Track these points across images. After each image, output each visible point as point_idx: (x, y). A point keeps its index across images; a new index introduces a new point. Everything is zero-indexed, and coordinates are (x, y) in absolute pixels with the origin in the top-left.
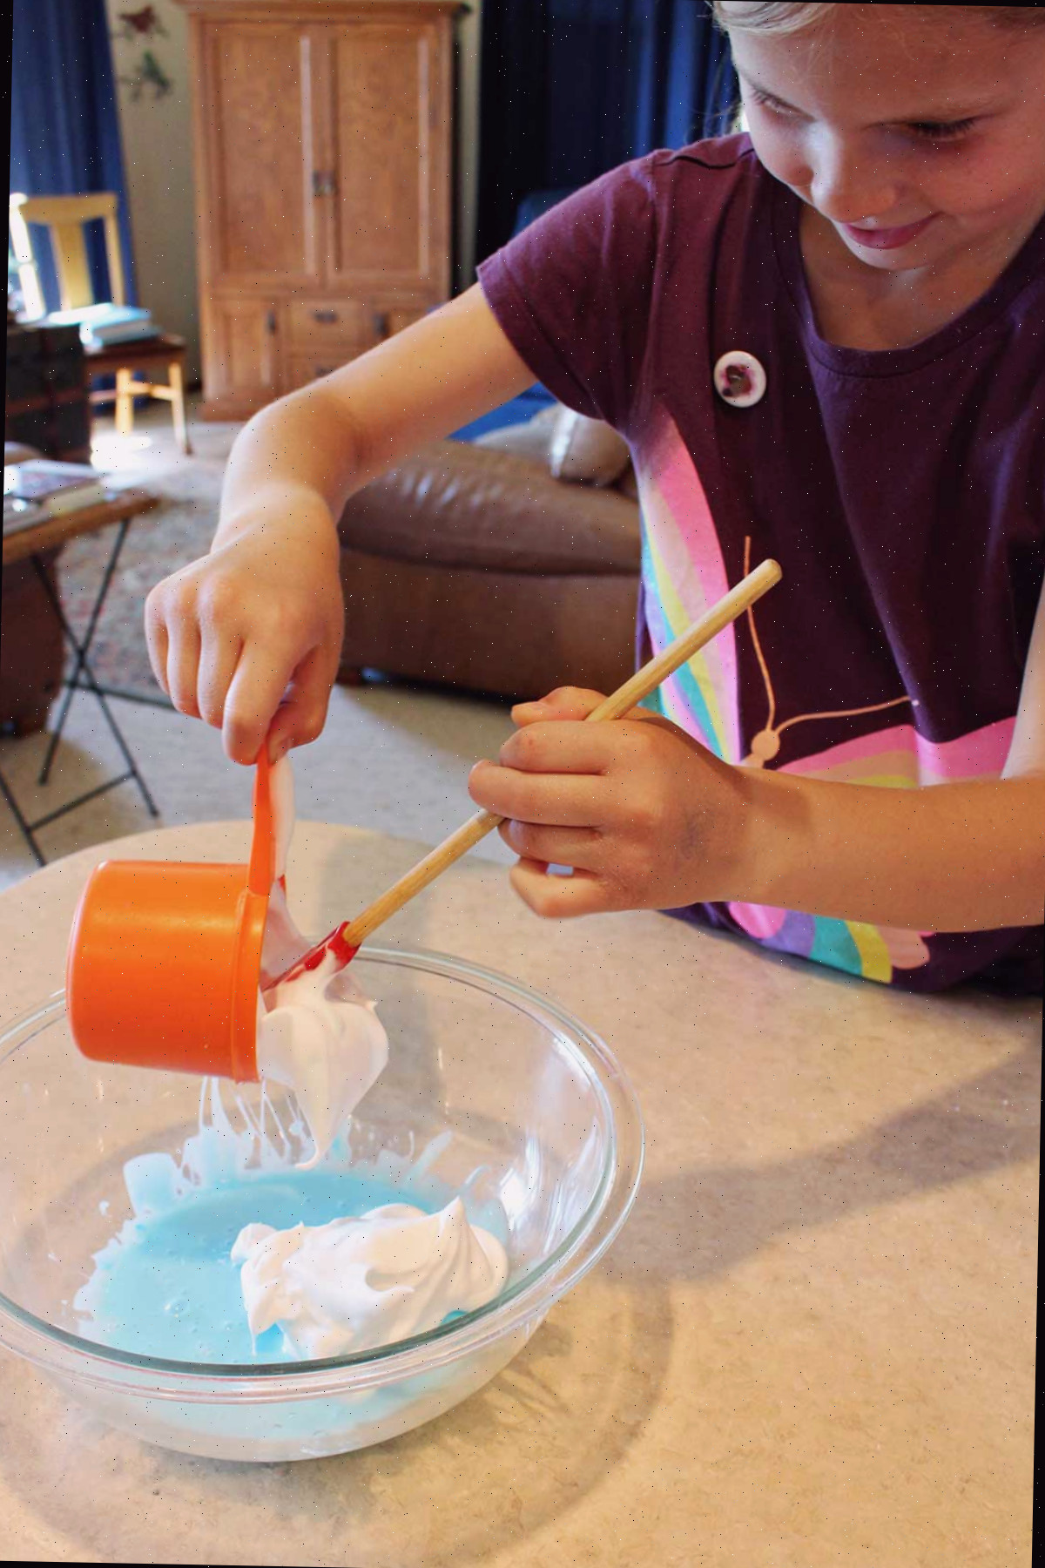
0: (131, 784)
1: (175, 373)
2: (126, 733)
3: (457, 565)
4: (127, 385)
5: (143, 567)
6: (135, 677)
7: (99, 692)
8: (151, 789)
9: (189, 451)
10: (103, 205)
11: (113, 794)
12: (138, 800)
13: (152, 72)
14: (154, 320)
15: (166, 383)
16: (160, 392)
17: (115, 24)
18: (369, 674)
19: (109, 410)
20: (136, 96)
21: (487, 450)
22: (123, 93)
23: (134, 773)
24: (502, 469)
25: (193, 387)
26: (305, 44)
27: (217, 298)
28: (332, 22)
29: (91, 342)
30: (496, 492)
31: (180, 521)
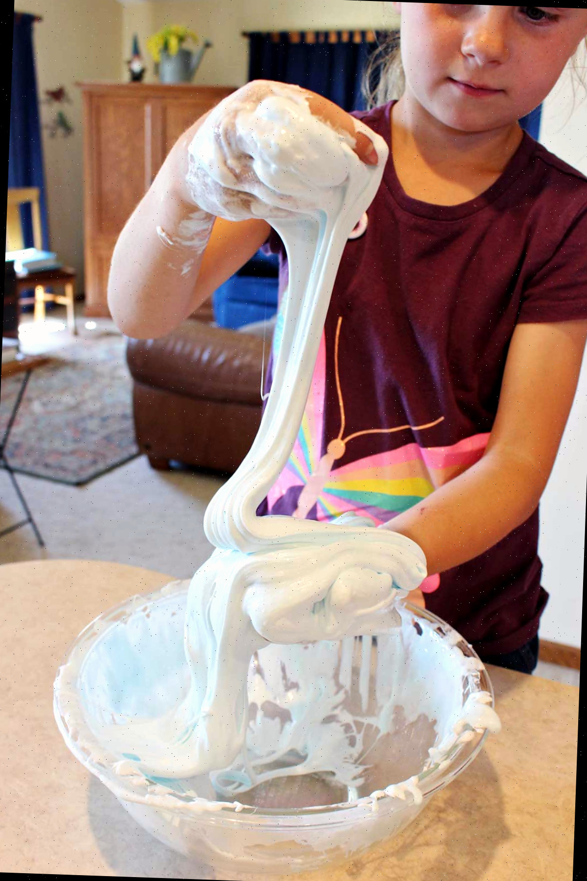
0: (28, 527)
1: (69, 289)
2: (27, 496)
3: (225, 401)
4: (41, 295)
5: (45, 399)
6: (36, 463)
7: (11, 470)
8: (40, 529)
9: (76, 333)
10: (31, 195)
11: (18, 532)
12: (32, 537)
13: (62, 122)
14: (58, 259)
15: (63, 294)
16: (61, 300)
17: (42, 96)
18: (173, 463)
19: (31, 309)
20: (53, 135)
21: (244, 335)
22: (45, 134)
23: (30, 520)
24: (252, 345)
25: (80, 298)
26: (148, 109)
27: (95, 248)
28: (164, 97)
29: (20, 270)
30: (248, 358)
31: (68, 373)
